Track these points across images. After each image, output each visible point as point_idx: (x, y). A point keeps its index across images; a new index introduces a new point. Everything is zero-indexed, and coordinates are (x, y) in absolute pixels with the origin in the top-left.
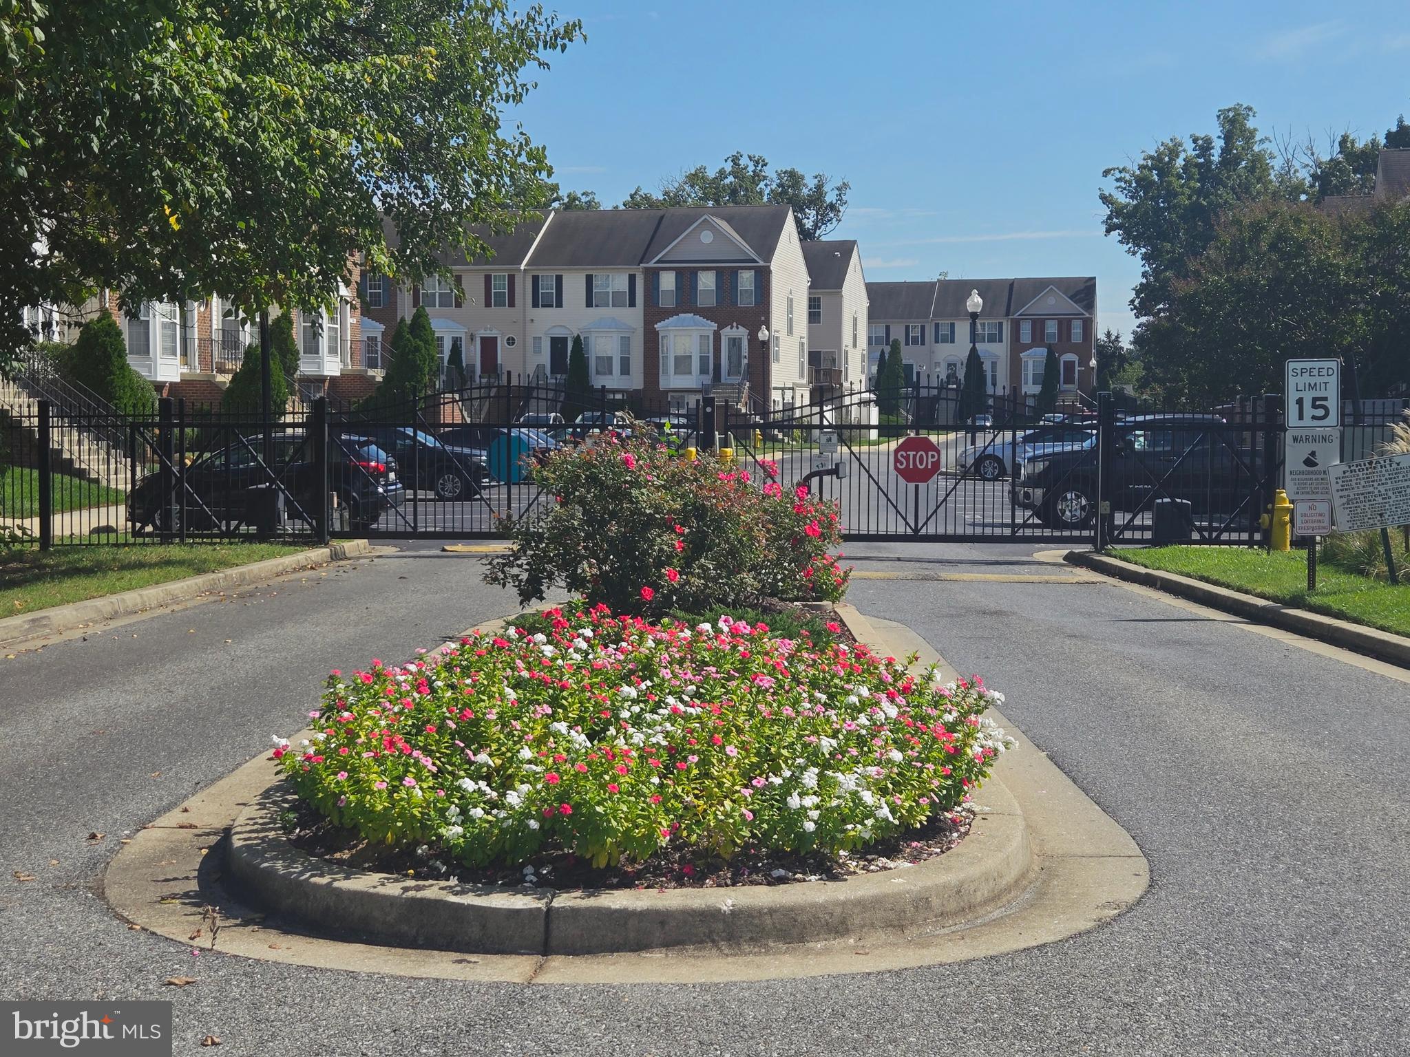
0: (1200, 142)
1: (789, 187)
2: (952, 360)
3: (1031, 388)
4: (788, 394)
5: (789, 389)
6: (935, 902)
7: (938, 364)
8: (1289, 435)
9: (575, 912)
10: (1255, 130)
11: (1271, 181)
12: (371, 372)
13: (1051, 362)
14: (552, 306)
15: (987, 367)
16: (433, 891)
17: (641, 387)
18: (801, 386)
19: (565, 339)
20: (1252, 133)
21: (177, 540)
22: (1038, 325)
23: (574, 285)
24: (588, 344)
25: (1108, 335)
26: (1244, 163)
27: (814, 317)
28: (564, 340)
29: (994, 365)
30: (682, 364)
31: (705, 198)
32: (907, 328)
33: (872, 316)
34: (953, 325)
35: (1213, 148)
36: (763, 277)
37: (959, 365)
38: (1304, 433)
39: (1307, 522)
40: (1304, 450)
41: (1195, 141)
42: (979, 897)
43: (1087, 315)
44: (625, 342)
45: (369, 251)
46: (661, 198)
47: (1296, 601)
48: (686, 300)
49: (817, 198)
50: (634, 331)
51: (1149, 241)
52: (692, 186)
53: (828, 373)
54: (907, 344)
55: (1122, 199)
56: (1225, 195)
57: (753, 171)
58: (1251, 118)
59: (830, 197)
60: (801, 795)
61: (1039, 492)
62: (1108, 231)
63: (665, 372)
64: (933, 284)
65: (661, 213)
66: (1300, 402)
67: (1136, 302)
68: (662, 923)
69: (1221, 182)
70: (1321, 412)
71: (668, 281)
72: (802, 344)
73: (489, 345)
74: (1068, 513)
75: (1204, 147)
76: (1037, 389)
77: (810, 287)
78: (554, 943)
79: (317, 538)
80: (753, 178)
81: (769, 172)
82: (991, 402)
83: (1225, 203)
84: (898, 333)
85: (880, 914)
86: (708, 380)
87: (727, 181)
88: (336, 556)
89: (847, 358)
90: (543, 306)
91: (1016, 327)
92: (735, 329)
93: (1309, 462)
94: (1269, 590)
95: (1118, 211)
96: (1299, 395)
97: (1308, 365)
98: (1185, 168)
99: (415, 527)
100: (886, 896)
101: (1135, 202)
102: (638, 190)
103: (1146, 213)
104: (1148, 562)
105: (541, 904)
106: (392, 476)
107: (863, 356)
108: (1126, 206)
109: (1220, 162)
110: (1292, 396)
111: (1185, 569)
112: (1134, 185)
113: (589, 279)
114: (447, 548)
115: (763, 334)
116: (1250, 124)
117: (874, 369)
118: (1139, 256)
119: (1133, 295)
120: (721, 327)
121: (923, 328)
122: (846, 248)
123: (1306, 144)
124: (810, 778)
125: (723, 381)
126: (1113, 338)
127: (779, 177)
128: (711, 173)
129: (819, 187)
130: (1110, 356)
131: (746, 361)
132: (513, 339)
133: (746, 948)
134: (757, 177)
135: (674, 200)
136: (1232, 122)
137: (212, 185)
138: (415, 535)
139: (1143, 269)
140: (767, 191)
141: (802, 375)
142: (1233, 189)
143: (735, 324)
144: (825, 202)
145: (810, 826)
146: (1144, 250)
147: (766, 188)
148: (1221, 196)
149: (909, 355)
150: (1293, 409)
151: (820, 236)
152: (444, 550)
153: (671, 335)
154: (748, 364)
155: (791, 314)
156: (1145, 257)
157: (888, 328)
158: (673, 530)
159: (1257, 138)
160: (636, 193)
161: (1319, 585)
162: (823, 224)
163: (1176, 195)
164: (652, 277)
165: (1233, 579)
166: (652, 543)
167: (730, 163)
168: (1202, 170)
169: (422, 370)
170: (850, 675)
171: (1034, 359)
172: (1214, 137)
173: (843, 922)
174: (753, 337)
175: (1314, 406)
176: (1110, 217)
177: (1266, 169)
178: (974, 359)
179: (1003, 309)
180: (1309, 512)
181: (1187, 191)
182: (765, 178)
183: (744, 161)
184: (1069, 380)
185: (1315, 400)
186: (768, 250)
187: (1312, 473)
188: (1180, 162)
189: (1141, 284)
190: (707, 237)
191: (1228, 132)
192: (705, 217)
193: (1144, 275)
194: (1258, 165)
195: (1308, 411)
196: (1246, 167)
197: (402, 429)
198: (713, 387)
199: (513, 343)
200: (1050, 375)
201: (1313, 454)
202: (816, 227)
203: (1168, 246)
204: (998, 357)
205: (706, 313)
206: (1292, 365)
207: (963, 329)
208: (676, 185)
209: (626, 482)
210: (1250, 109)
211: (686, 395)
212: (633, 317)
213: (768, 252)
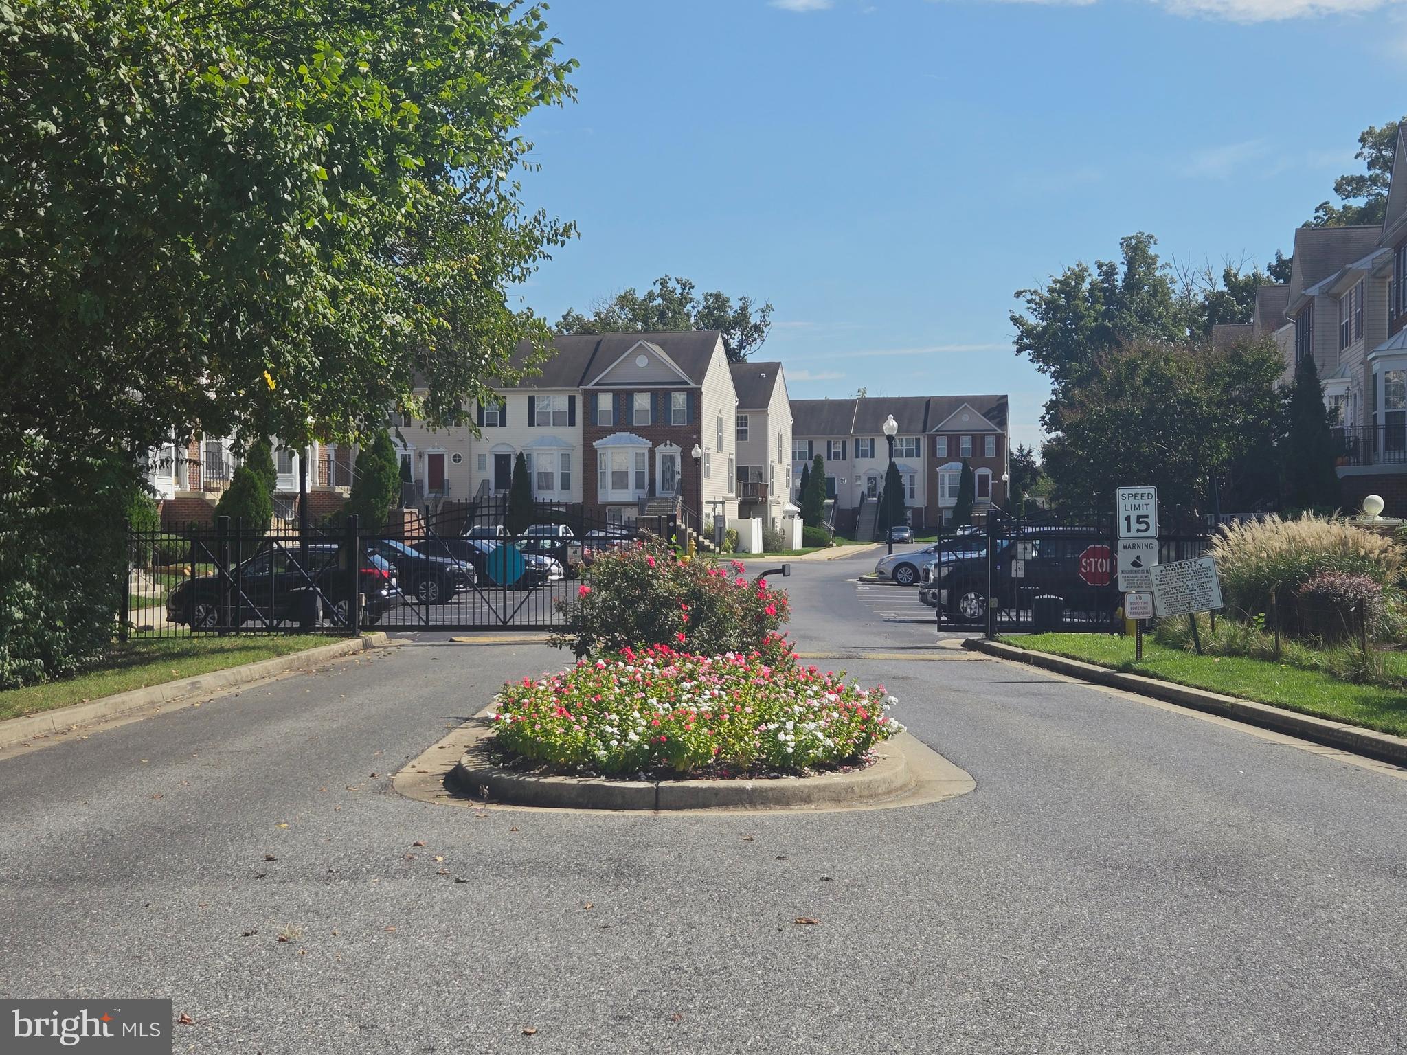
0: (1105, 268)
1: (715, 309)
2: (872, 473)
3: (947, 501)
4: (719, 507)
5: (721, 503)
6: (857, 790)
7: (858, 478)
8: (1120, 544)
9: (671, 788)
10: (1156, 256)
11: (1172, 305)
12: (338, 489)
13: (966, 476)
14: (496, 425)
15: (905, 480)
16: (595, 782)
17: (580, 500)
18: (730, 499)
19: (509, 456)
20: (1154, 259)
21: (233, 633)
22: (954, 440)
23: (517, 405)
24: (530, 461)
25: (1021, 449)
26: (1146, 288)
27: (741, 434)
28: (507, 458)
29: (912, 478)
30: (620, 479)
31: (635, 319)
32: (829, 443)
33: (796, 431)
34: (872, 441)
35: (1117, 274)
36: (695, 398)
37: (878, 479)
38: (1131, 542)
39: (1134, 609)
40: (1131, 556)
41: (1100, 267)
42: (880, 790)
43: (1000, 431)
44: (566, 460)
45: (401, 398)
46: (592, 319)
47: (1126, 668)
48: (623, 419)
49: (741, 320)
50: (573, 448)
51: (1057, 361)
52: (622, 308)
53: (755, 487)
54: (829, 458)
55: (1032, 320)
56: (1129, 318)
57: (681, 294)
58: (1152, 245)
59: (754, 319)
60: (786, 734)
61: (944, 593)
62: (1019, 351)
63: (604, 487)
64: (853, 402)
65: (598, 338)
66: (1128, 519)
67: (1047, 418)
68: (716, 794)
69: (1124, 306)
70: (1143, 526)
71: (605, 402)
72: (731, 460)
73: (436, 462)
74: (969, 610)
75: (1109, 273)
76: (952, 502)
77: (738, 407)
78: (661, 804)
79: (348, 631)
80: (681, 300)
81: (697, 294)
82: (909, 514)
83: (1129, 326)
84: (820, 448)
85: (828, 793)
86: (643, 494)
87: (656, 303)
88: (367, 646)
89: (772, 472)
90: (487, 425)
91: (932, 442)
92: (668, 446)
93: (1136, 564)
94: (1108, 661)
95: (1028, 332)
96: (1128, 513)
97: (1133, 491)
98: (1091, 291)
99: (427, 621)
100: (830, 785)
101: (1045, 323)
102: (570, 311)
103: (1055, 334)
104: (1025, 645)
105: (654, 785)
106: (394, 581)
107: (788, 471)
108: (1035, 328)
109: (1123, 287)
110: (1122, 515)
111: (1053, 649)
112: (1044, 306)
113: (531, 401)
114: (455, 639)
115: (696, 452)
116: (1151, 251)
117: (798, 482)
118: (1048, 374)
119: (1043, 411)
120: (655, 445)
121: (844, 443)
122: (772, 369)
123: (1204, 269)
124: (790, 725)
125: (657, 495)
126: (1025, 452)
127: (706, 300)
128: (640, 295)
129: (744, 309)
130: (1022, 469)
131: (679, 476)
132: (459, 456)
133: (759, 807)
134: (684, 300)
135: (605, 322)
136: (1135, 249)
137: (306, 357)
138: (426, 628)
139: (1053, 387)
140: (694, 312)
141: (731, 490)
142: (1136, 312)
143: (668, 442)
144: (749, 323)
145: (790, 750)
146: (1053, 369)
147: (693, 310)
148: (1125, 319)
149: (831, 469)
150: (1122, 525)
151: (745, 355)
152: (452, 640)
153: (609, 453)
154: (681, 480)
155: (721, 432)
156: (1056, 376)
157: (810, 444)
158: (680, 608)
159: (1159, 264)
160: (568, 314)
161: (1144, 657)
162: (748, 344)
163: (1082, 317)
164: (591, 399)
165: (1086, 655)
166: (667, 617)
167: (658, 286)
168: (1106, 293)
169: (386, 487)
170: (807, 681)
171: (949, 473)
172: (1117, 263)
173: (809, 796)
174: (686, 455)
175: (1138, 522)
176: (1020, 338)
177: (1167, 293)
178: (893, 473)
179: (920, 426)
180: (1136, 601)
181: (1093, 313)
182: (692, 300)
183: (671, 284)
184: (983, 493)
185: (1139, 517)
186: (699, 373)
187: (1138, 572)
188: (1086, 286)
189: (1051, 401)
190: (642, 361)
191: (1131, 258)
192: (640, 342)
193: (1054, 392)
194: (1160, 290)
195: (1134, 526)
196: (1148, 292)
197: (386, 541)
198: (649, 500)
199: (459, 460)
200: (965, 488)
201: (1138, 557)
202: (741, 347)
203: (1076, 365)
204: (916, 471)
205: (642, 432)
206: (1122, 491)
207: (881, 446)
208: (607, 307)
209: (648, 575)
210: (1152, 237)
211: (623, 508)
212: (573, 435)
213: (699, 375)
